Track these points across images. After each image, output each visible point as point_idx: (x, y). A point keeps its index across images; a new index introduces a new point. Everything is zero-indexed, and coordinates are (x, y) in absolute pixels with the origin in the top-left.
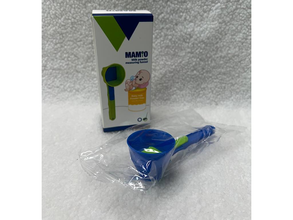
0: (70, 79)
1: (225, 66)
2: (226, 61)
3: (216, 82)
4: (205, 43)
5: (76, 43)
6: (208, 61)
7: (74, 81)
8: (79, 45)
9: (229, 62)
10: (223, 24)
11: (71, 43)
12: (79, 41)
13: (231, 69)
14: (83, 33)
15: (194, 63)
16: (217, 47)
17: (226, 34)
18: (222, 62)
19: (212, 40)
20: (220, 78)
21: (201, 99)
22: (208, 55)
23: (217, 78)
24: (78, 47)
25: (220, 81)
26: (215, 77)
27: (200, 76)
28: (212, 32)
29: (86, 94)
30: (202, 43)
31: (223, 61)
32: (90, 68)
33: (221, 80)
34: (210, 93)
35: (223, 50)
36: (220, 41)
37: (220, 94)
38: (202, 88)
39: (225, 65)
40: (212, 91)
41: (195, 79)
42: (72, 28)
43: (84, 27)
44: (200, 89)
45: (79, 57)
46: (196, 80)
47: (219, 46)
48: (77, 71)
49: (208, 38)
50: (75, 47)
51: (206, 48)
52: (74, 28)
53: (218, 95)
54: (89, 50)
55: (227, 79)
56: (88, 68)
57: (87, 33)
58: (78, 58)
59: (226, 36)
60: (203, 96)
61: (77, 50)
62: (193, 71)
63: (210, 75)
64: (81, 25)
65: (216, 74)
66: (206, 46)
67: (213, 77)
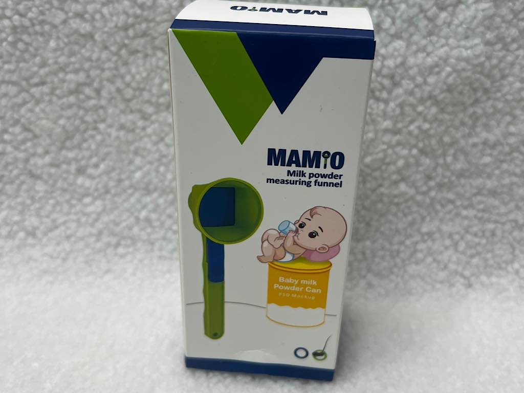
0: (9, 197)
1: (497, 172)
2: (502, 158)
3: (467, 217)
4: (437, 103)
5: (27, 91)
6: (444, 155)
7: (23, 204)
8: (37, 95)
9: (508, 158)
10: (499, 46)
11: (13, 90)
12: (37, 85)
13: (515, 179)
14: (51, 61)
15: (401, 163)
16: (475, 113)
17: (504, 77)
18: (487, 159)
19: (461, 93)
20: (481, 206)
21: (421, 269)
22: (447, 139)
23: (471, 206)
24: (33, 102)
25: (480, 215)
26: (466, 203)
27: (419, 198)
28: (464, 70)
29: (58, 244)
30: (429, 103)
31: (491, 155)
32: (73, 167)
33: (483, 211)
34: (446, 248)
35: (493, 123)
36: (484, 98)
37: (478, 254)
38: (423, 234)
39: (498, 168)
40: (456, 245)
41: (403, 207)
42: (14, 44)
43: (52, 44)
44: (417, 238)
45: (37, 131)
46: (406, 211)
47: (480, 111)
48: (32, 175)
49: (450, 89)
50: (25, 103)
51: (440, 117)
52: (21, 45)
53: (472, 256)
54: (69, 113)
55: (503, 209)
56: (64, 167)
57: (62, 60)
58: (35, 136)
59: (505, 82)
60: (425, 257)
61: (31, 111)
62: (396, 183)
63: (451, 196)
64: (42, 34)
65: (468, 195)
66: (442, 111)
67: (458, 203)
